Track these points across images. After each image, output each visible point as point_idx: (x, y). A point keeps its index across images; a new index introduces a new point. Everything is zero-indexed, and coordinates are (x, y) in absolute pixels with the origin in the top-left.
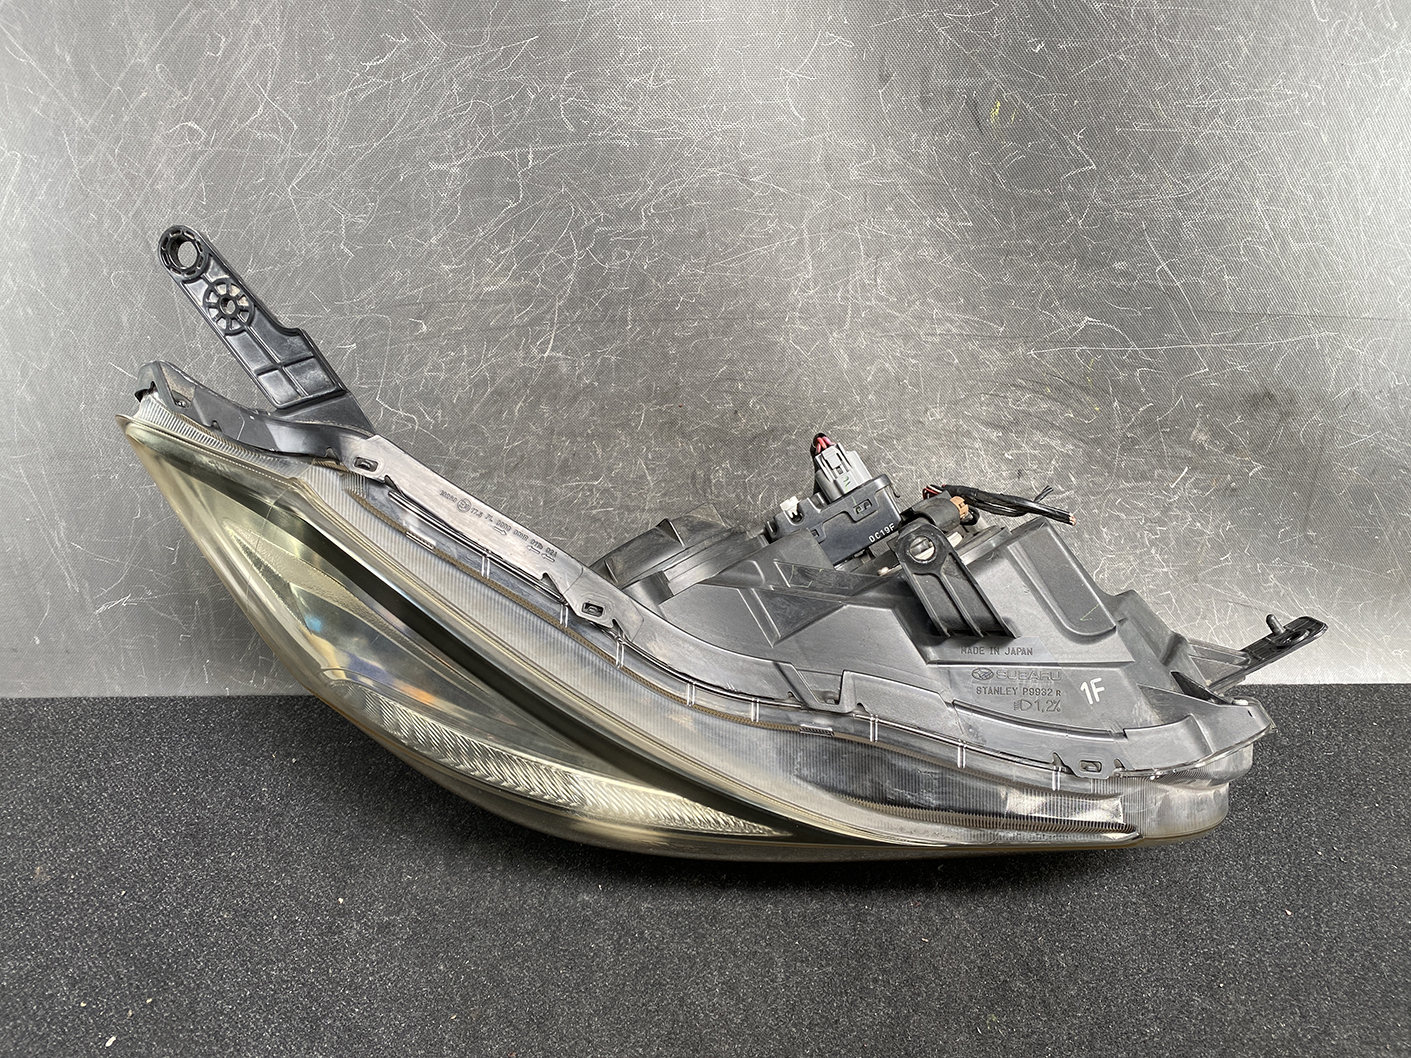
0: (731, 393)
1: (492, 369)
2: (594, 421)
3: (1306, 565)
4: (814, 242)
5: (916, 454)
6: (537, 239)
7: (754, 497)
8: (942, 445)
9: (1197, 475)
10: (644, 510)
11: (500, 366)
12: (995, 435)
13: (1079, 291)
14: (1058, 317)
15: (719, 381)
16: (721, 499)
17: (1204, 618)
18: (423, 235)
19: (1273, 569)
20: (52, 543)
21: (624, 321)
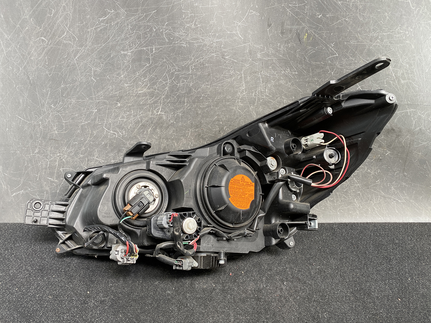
0: (218, 125)
1: (141, 118)
2: (174, 134)
3: (404, 184)
4: (245, 78)
6: (156, 76)
11: (144, 117)
15: (214, 121)
17: (371, 201)
18: (119, 74)
19: (393, 185)
21: (184, 102)
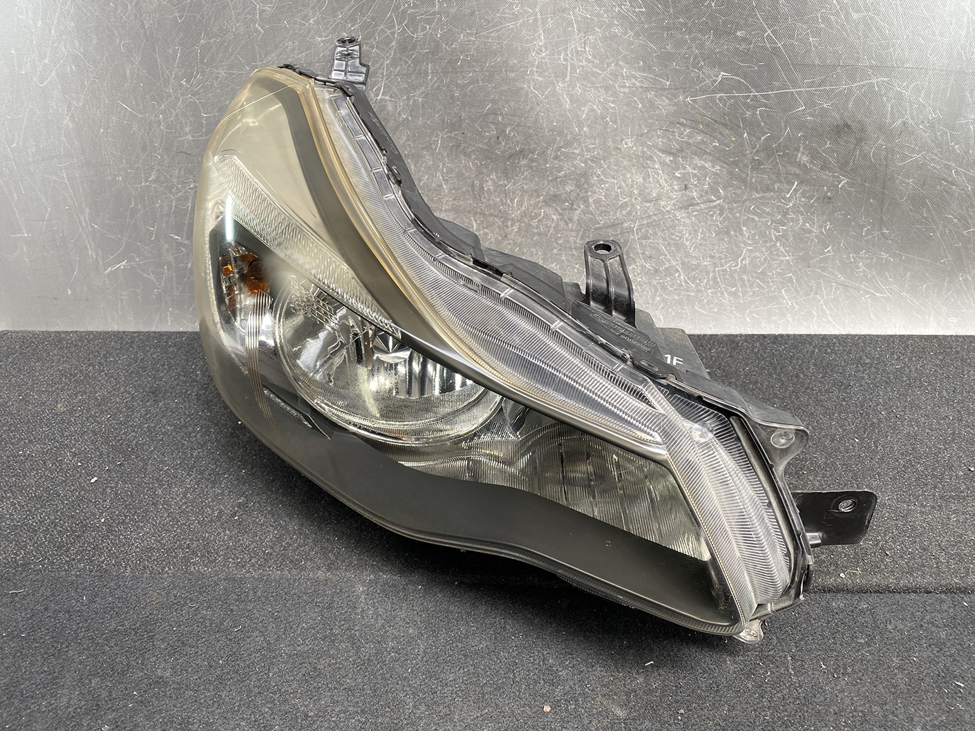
0: (495, 124)
2: (409, 145)
3: (884, 255)
4: (544, 21)
5: (617, 171)
6: (373, 18)
7: (512, 201)
8: (633, 166)
9: (804, 187)
10: (441, 210)
12: (668, 159)
13: (716, 54)
14: (703, 73)
15: (487, 114)
16: (491, 202)
17: (816, 293)
18: (305, 18)
19: (862, 258)
20: (81, 223)
21: (427, 74)
